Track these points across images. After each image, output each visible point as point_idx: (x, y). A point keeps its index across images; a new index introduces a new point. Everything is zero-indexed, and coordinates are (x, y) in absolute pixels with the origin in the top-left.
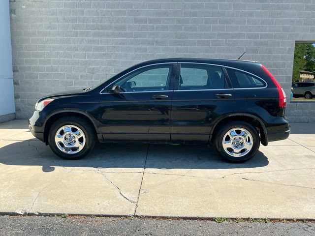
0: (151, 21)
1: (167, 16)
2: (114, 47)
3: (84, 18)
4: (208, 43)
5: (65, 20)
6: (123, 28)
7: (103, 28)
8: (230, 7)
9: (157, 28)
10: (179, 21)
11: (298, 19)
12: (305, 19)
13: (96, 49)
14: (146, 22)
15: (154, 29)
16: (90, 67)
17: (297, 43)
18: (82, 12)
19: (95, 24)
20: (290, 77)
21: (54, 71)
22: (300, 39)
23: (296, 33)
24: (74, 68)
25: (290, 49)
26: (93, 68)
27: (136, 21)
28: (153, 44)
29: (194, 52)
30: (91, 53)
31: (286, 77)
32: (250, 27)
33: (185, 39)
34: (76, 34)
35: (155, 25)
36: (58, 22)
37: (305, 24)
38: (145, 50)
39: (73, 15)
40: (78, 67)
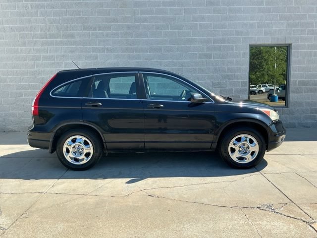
0: (100, 28)
1: (117, 22)
2: (64, 56)
3: (31, 27)
4: (160, 49)
5: (12, 29)
6: (72, 36)
7: (52, 36)
8: (180, 11)
9: (107, 35)
10: (129, 27)
11: (251, 22)
12: (259, 21)
13: (45, 58)
14: (95, 29)
15: (104, 36)
16: (40, 76)
17: (252, 47)
18: (29, 21)
19: (42, 32)
20: (246, 82)
21: (3, 83)
22: (254, 42)
23: (250, 36)
24: (23, 79)
25: (244, 53)
26: (43, 78)
27: (85, 28)
28: (103, 51)
29: (146, 59)
30: (40, 62)
31: (242, 82)
32: (202, 31)
33: (136, 46)
34: (24, 44)
35: (105, 32)
36: (5, 32)
37: (258, 27)
38: (96, 58)
39: (20, 24)
40: (28, 78)
